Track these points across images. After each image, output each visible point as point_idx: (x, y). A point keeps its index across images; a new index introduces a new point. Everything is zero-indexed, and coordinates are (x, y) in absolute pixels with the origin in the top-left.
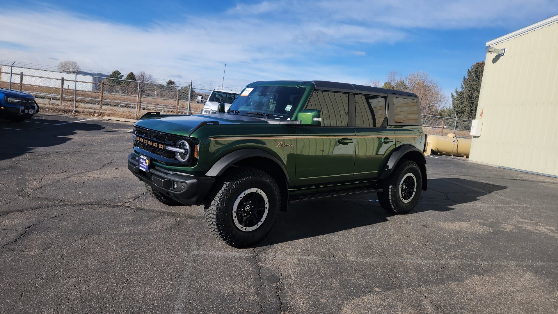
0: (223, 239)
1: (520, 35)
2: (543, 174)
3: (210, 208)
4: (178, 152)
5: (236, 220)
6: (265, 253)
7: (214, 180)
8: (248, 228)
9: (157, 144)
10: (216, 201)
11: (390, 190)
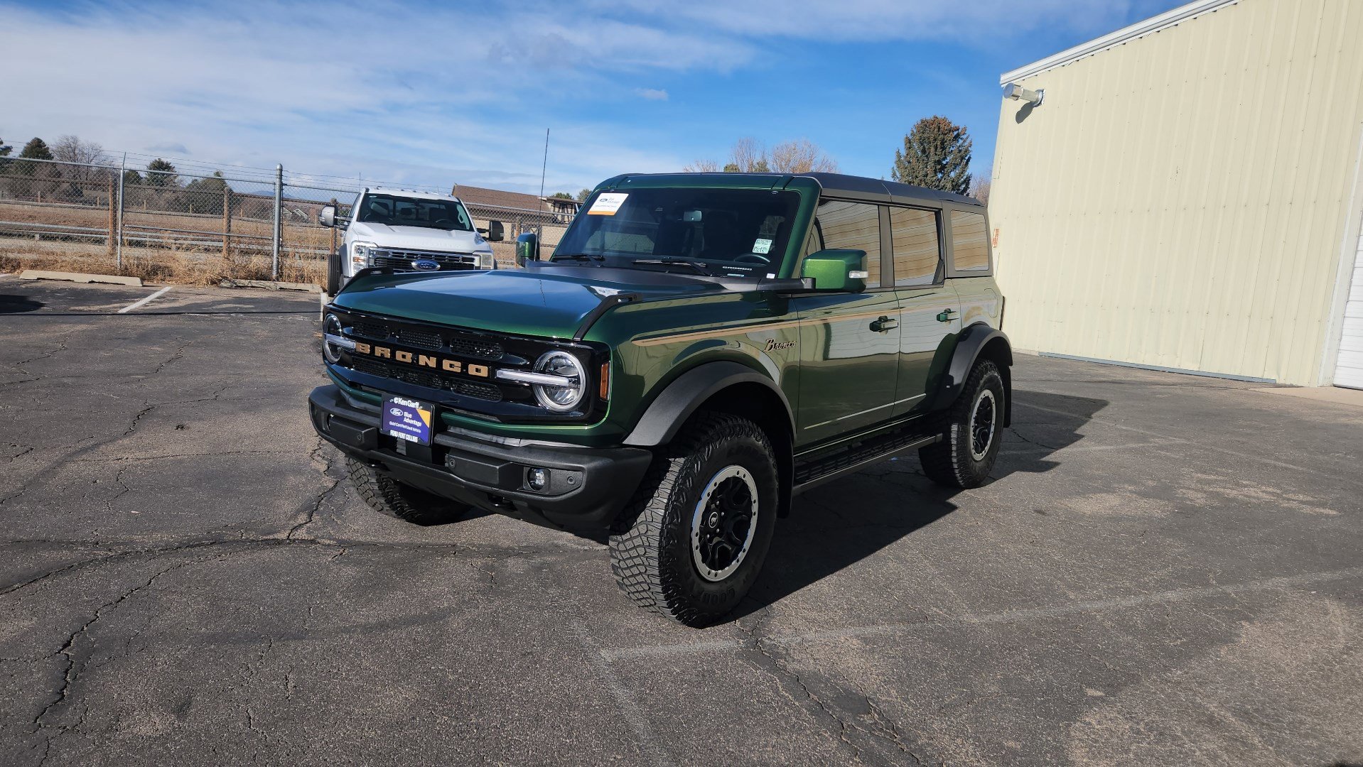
0: (672, 612)
1: (1077, 58)
2: (1138, 365)
3: (634, 532)
4: (540, 385)
5: (698, 556)
6: (770, 632)
7: (649, 457)
8: (720, 571)
9: (459, 364)
10: (655, 510)
11: (954, 435)
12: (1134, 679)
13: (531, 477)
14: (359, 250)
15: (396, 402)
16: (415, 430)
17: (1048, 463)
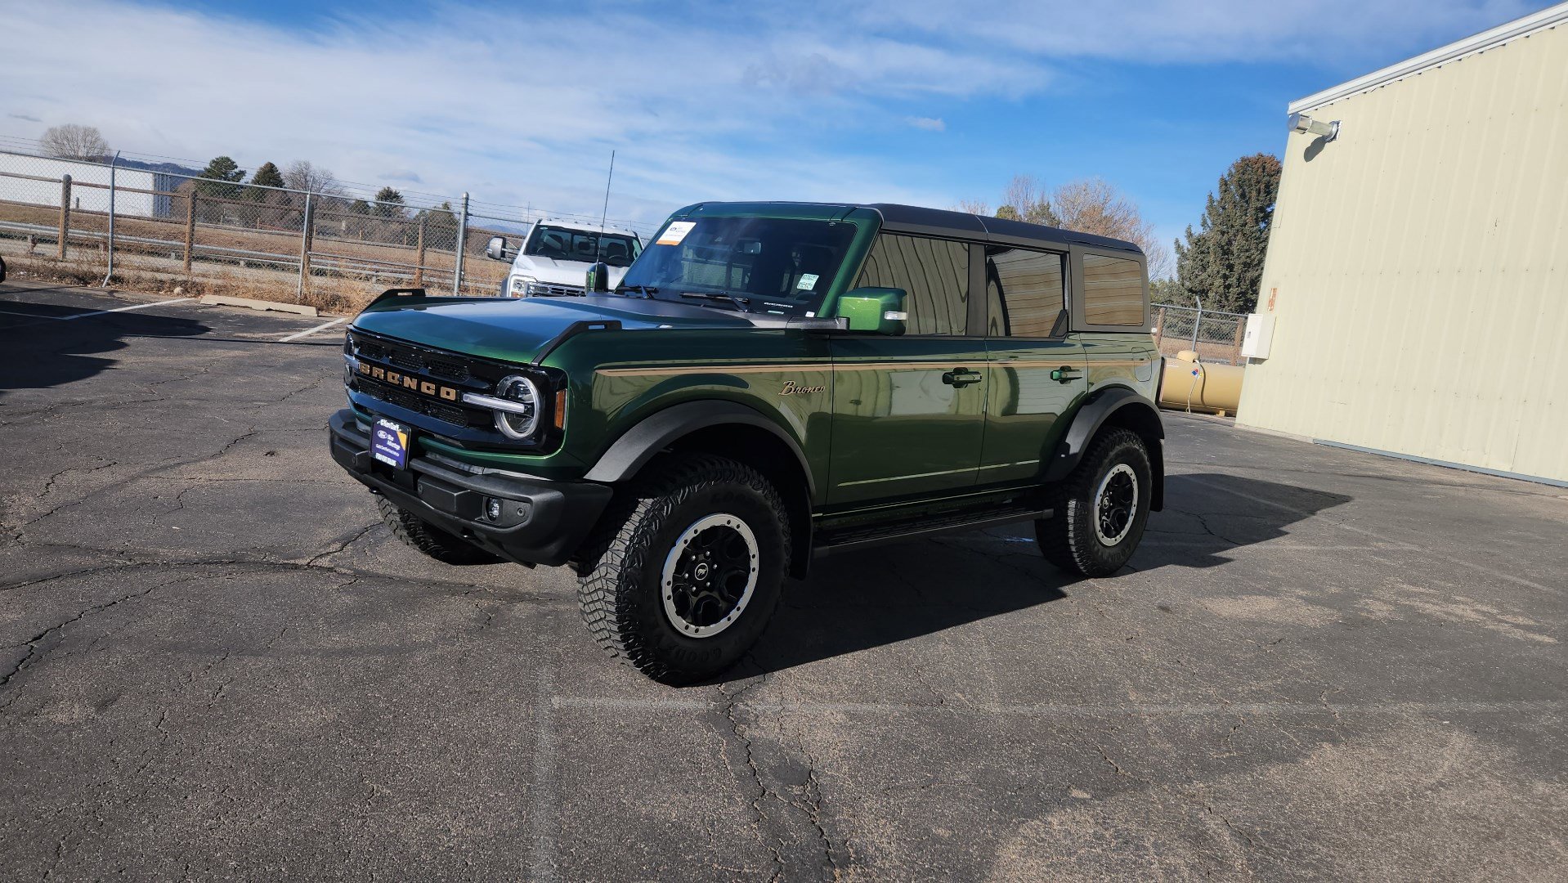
0: (634, 663)
1: (1381, 84)
2: (1433, 460)
3: (596, 574)
5: (670, 607)
6: (751, 699)
7: (610, 494)
8: (702, 628)
9: (433, 386)
10: (616, 552)
11: (1071, 513)
12: (1139, 785)
13: (489, 508)
14: (518, 284)
15: (382, 424)
16: (391, 452)
17: (1221, 558)
